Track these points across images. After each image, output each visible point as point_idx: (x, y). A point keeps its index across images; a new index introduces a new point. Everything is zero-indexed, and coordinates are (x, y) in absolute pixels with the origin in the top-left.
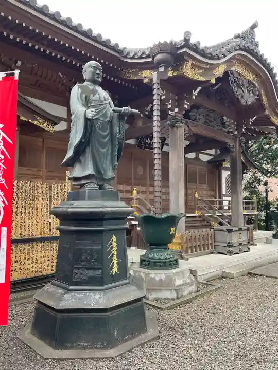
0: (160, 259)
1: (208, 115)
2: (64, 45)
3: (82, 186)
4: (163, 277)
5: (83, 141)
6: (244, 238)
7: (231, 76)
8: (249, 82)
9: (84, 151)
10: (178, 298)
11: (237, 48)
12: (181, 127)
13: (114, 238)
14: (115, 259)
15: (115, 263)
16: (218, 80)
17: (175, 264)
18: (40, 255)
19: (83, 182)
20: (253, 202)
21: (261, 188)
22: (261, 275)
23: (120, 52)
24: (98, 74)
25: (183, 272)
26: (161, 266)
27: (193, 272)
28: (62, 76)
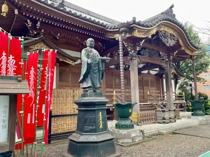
0: (125, 124)
1: (151, 52)
2: (79, 26)
3: (87, 91)
4: (126, 132)
5: (87, 72)
6: (172, 115)
7: (160, 33)
8: (171, 35)
9: (87, 77)
10: (133, 142)
11: (162, 20)
12: (135, 59)
13: (100, 113)
14: (101, 122)
15: (101, 124)
16: (153, 36)
17: (132, 127)
18: (69, 122)
19: (87, 89)
20: (183, 96)
21: (188, 88)
22: (179, 134)
23: (105, 26)
24: (93, 44)
25: (135, 131)
26: (125, 128)
27: (142, 131)
28: (78, 38)
